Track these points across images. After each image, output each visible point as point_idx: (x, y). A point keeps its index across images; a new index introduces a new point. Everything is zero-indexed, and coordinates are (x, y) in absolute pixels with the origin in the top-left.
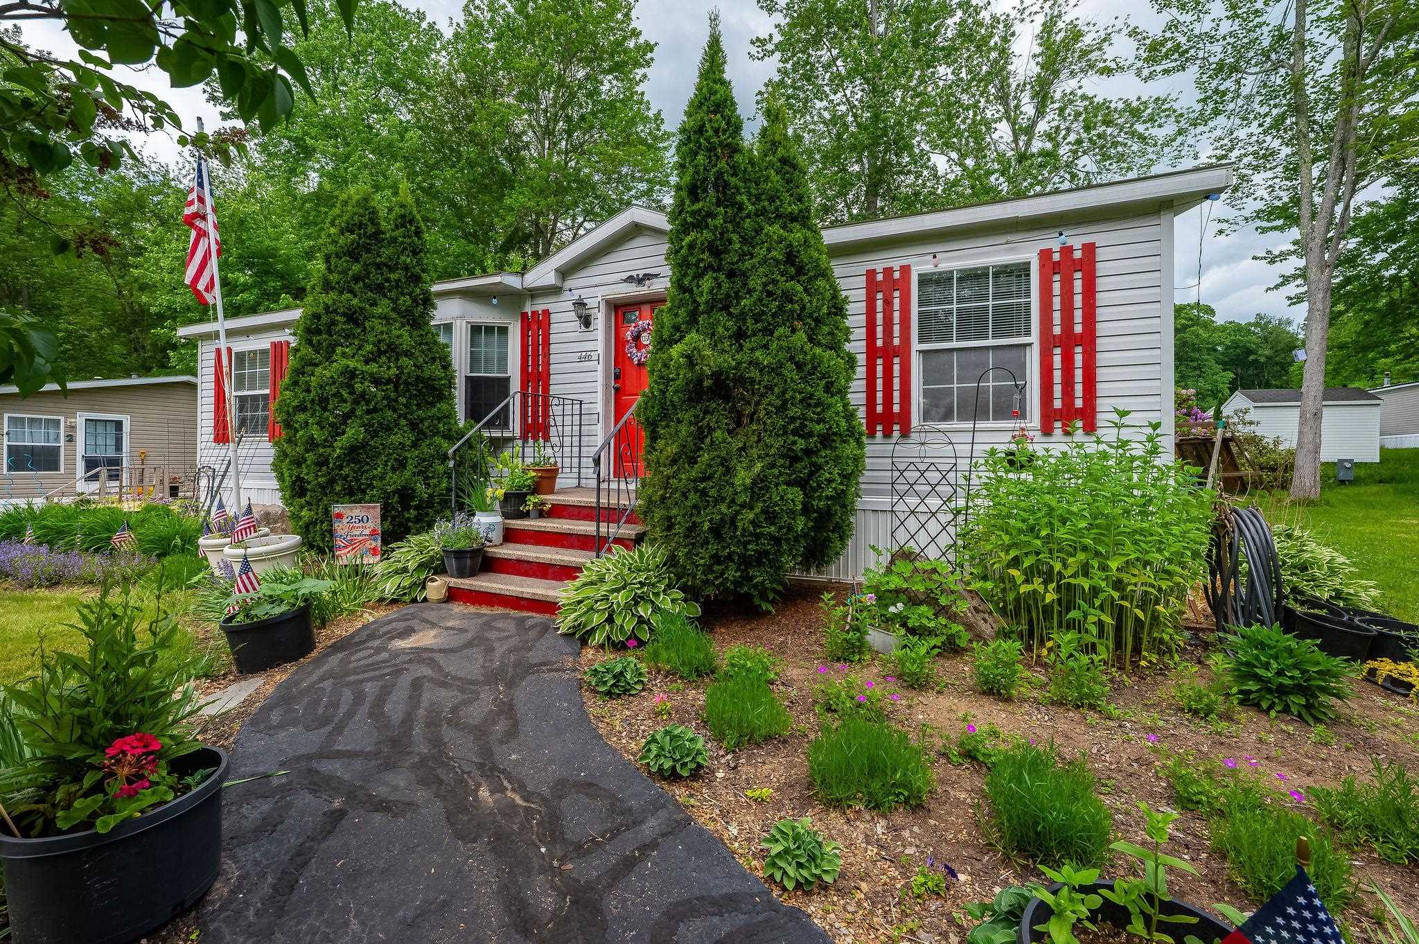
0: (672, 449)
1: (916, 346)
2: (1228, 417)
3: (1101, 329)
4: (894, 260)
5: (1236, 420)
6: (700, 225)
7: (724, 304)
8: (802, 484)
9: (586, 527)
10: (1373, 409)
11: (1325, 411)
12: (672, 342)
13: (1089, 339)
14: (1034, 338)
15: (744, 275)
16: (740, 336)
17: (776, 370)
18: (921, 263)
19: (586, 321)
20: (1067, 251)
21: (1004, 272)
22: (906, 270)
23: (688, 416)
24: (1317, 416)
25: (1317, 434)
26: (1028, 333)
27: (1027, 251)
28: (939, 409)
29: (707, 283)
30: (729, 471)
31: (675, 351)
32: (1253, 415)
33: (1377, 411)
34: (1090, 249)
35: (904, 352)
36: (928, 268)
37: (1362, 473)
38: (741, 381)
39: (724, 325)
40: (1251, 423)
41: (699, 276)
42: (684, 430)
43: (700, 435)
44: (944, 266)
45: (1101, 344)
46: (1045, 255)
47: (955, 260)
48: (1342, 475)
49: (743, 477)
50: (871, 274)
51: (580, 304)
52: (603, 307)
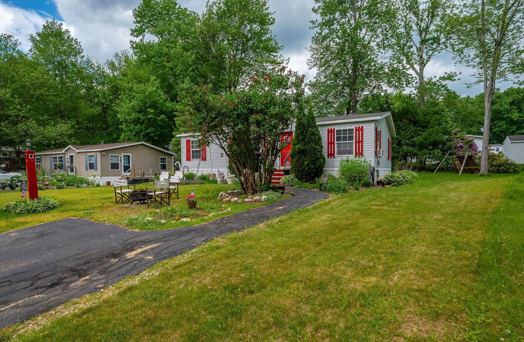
0: (296, 160)
1: (336, 142)
3: (364, 140)
4: (332, 127)
6: (300, 129)
7: (303, 140)
8: (314, 164)
9: (278, 177)
12: (296, 145)
13: (362, 141)
14: (354, 141)
15: (306, 136)
16: (305, 144)
17: (310, 149)
18: (337, 128)
20: (359, 127)
21: (349, 130)
22: (334, 129)
23: (298, 155)
26: (353, 140)
27: (353, 127)
28: (340, 153)
29: (301, 137)
30: (304, 163)
31: (297, 147)
34: (362, 127)
35: (334, 143)
36: (338, 129)
38: (306, 151)
39: (303, 143)
41: (299, 136)
42: (297, 157)
43: (300, 158)
44: (340, 129)
45: (364, 142)
46: (356, 128)
47: (342, 128)
49: (306, 163)
50: (328, 130)
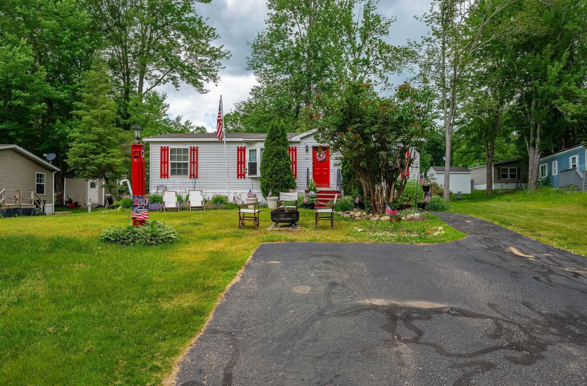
2: (428, 177)
5: (430, 178)
10: (469, 175)
11: (450, 175)
19: (307, 150)
24: (448, 177)
25: (448, 182)
32: (435, 176)
33: (470, 175)
37: (464, 197)
40: (435, 179)
48: (459, 197)
51: (307, 147)
52: (312, 148)
